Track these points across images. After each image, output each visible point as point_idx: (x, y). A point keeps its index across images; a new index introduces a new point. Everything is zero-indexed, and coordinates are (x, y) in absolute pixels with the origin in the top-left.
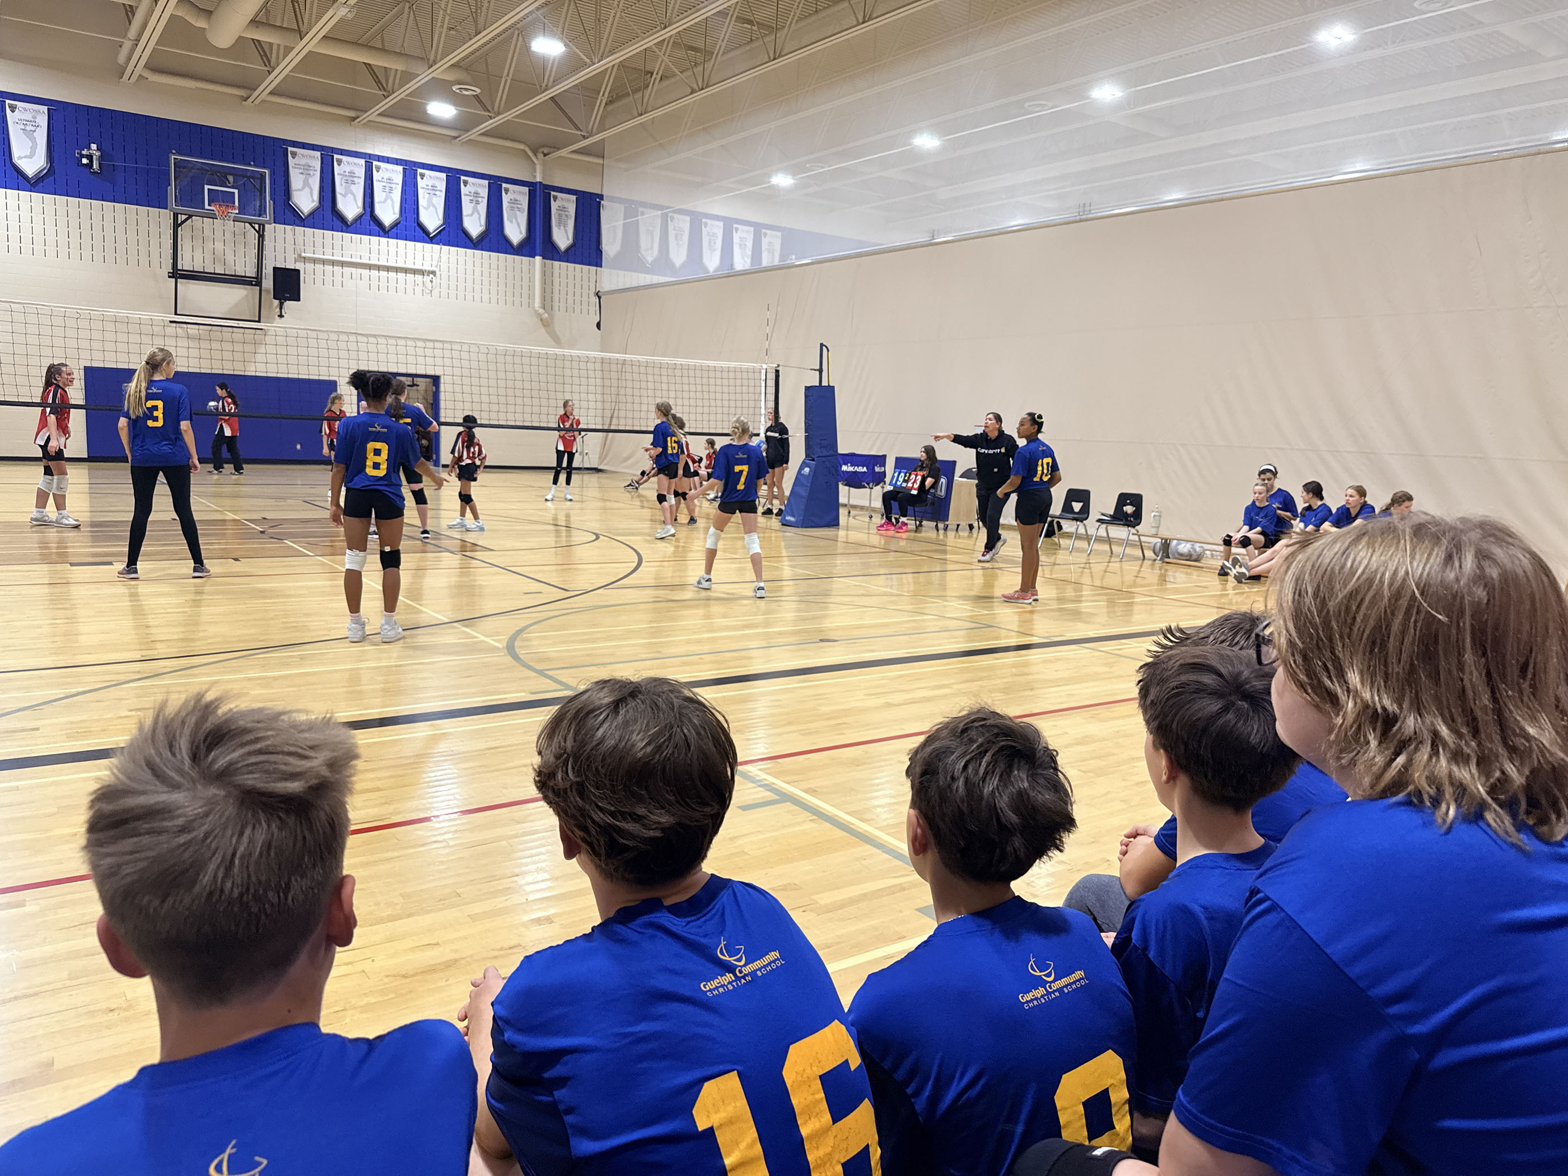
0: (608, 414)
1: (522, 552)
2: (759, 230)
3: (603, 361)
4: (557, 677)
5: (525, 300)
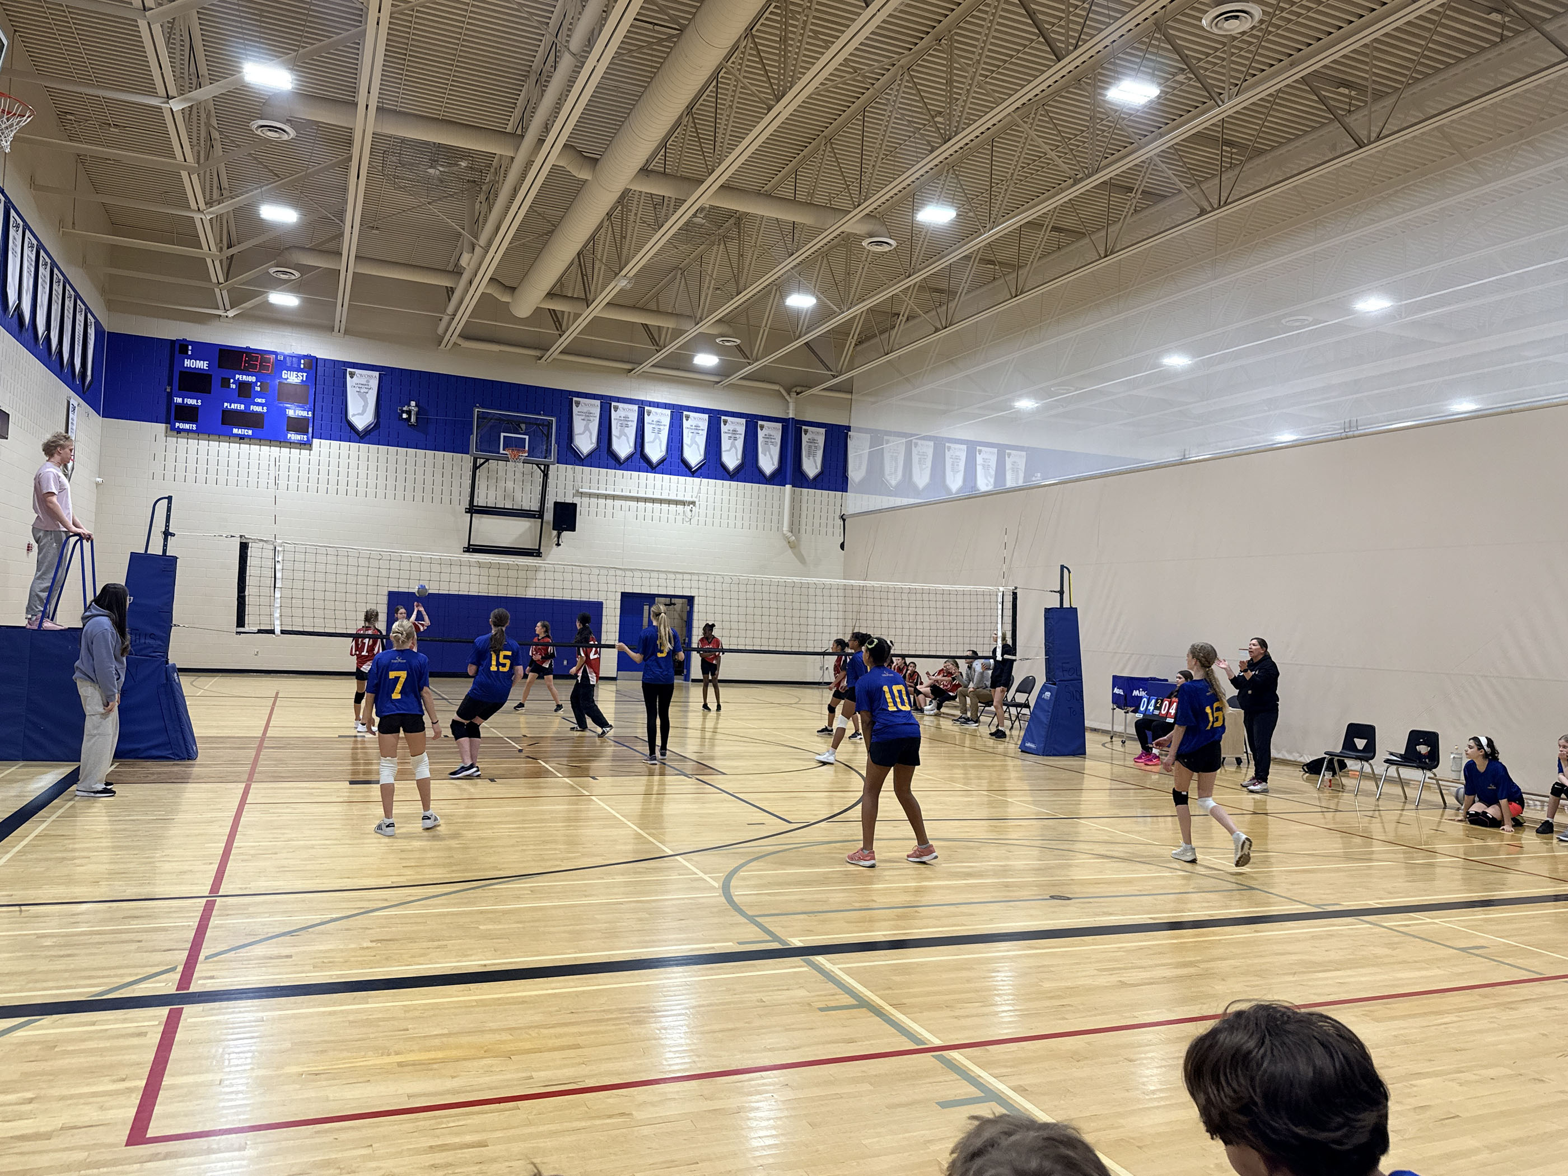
1: (751, 777)
2: (1002, 451)
4: (766, 925)
5: (774, 525)
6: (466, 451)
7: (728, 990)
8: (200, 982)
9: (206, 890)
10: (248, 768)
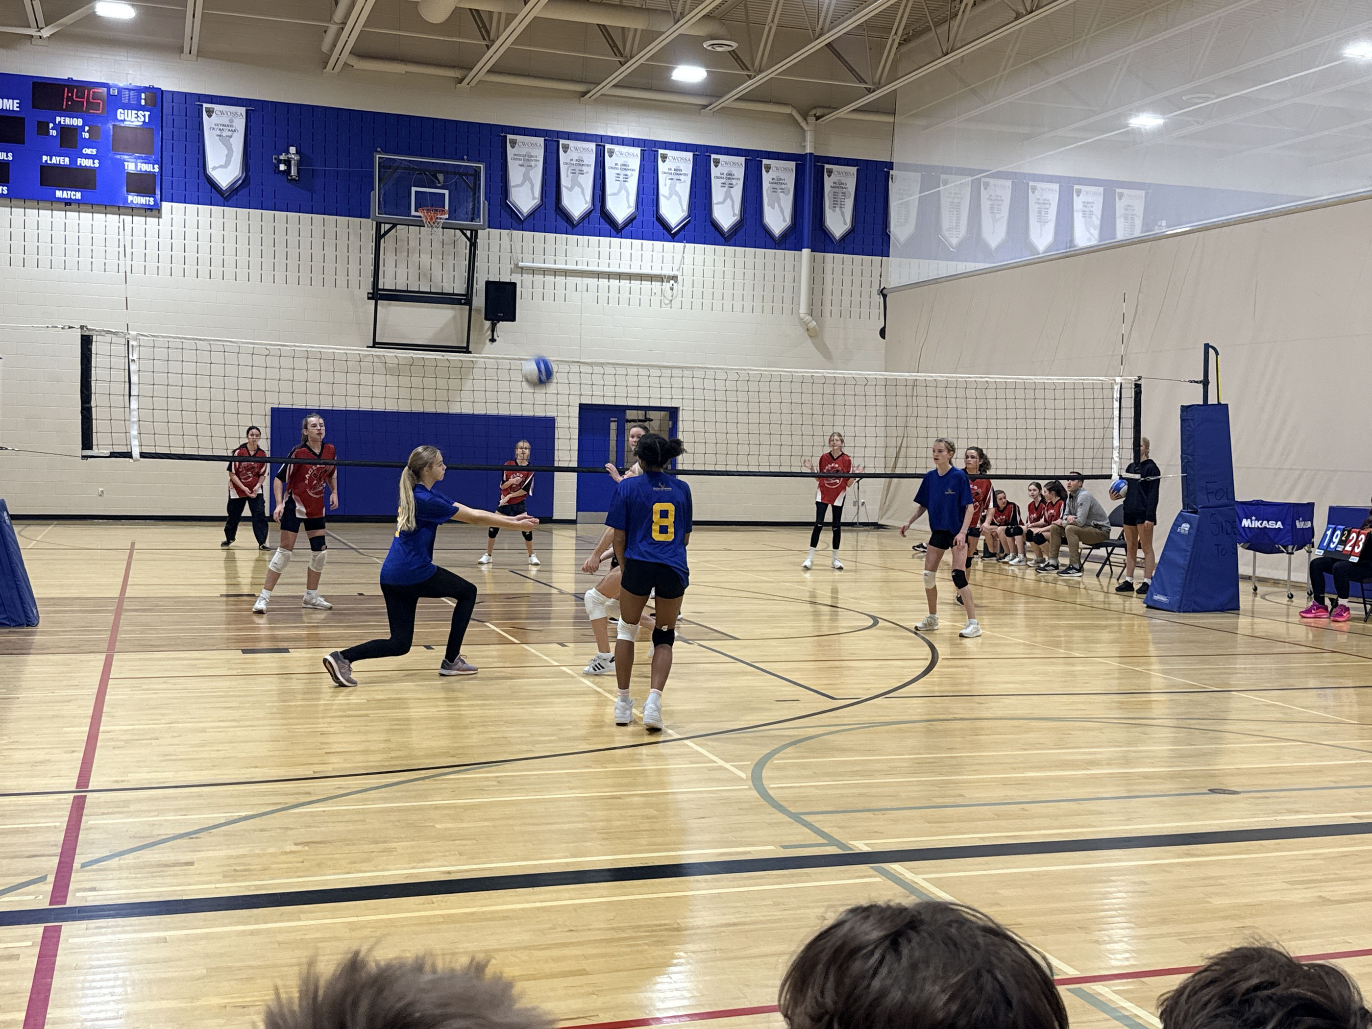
0: (893, 452)
1: (773, 642)
2: (1110, 189)
3: (886, 383)
4: (817, 825)
5: (787, 306)
6: (364, 213)
7: (776, 904)
8: (78, 894)
9: (71, 782)
10: (106, 636)
